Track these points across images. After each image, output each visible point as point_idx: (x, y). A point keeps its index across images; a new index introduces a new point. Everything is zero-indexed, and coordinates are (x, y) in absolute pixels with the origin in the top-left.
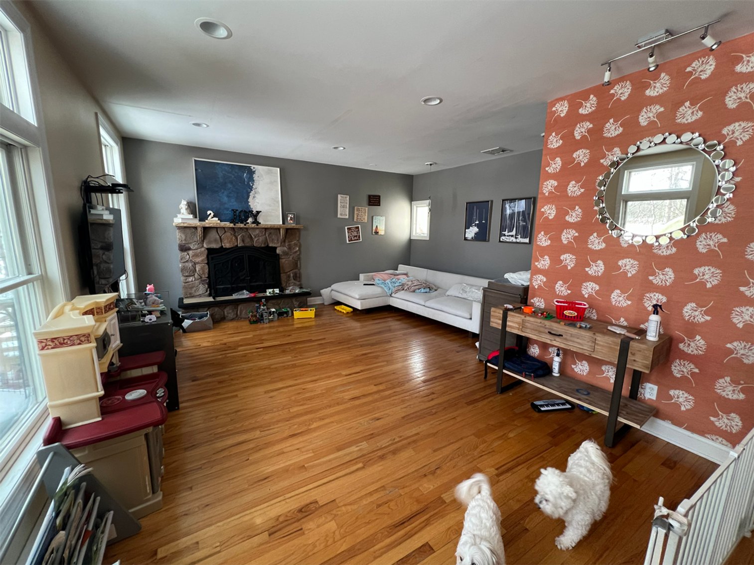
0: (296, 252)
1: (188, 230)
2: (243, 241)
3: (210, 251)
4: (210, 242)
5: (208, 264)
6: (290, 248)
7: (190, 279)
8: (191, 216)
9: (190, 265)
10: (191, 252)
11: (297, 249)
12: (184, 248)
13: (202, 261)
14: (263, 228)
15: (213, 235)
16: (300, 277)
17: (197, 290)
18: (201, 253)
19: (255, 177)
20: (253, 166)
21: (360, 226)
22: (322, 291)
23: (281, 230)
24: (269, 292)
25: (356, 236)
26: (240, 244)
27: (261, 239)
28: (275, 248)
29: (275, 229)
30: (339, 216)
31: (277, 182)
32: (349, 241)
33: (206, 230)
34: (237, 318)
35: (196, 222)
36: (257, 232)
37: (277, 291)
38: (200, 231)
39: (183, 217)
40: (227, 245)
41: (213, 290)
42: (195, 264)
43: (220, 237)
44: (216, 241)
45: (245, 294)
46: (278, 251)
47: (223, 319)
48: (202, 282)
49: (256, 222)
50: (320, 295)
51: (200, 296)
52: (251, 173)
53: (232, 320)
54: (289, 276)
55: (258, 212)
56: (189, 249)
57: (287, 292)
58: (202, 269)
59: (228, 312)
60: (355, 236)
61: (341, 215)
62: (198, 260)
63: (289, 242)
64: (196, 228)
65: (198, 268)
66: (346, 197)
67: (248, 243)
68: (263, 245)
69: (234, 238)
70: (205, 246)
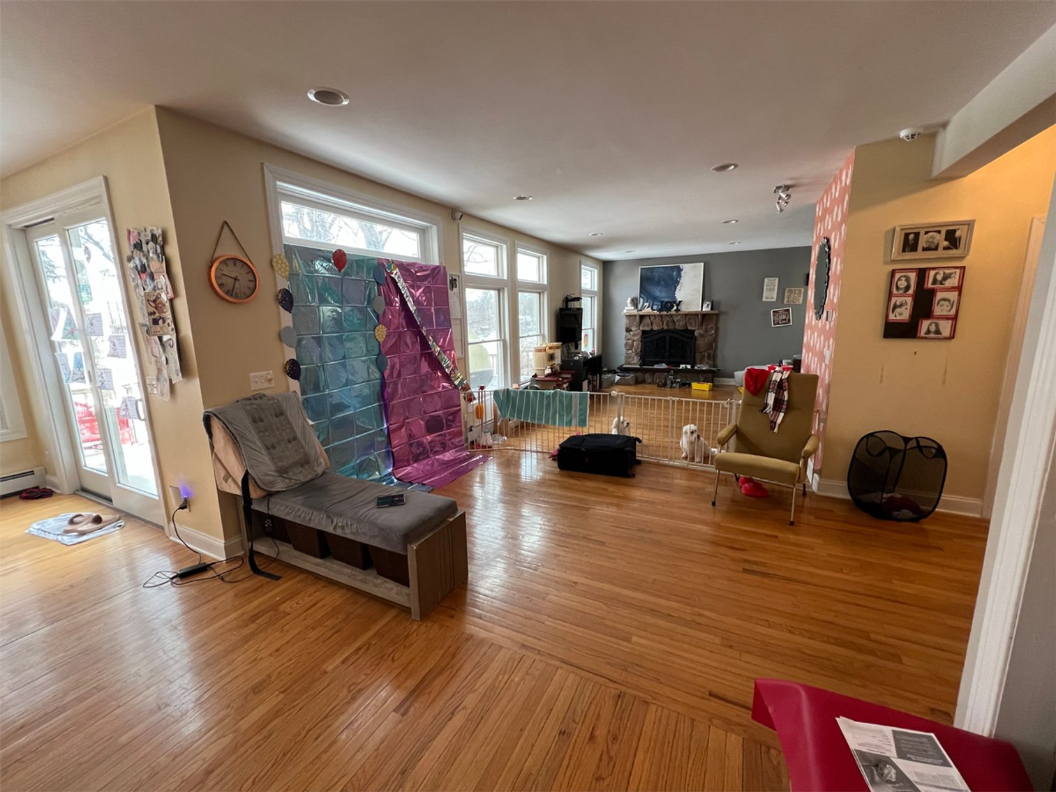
0: (712, 334)
1: (632, 318)
2: (667, 325)
3: (644, 332)
4: (644, 326)
5: (641, 341)
6: (706, 331)
7: (630, 351)
8: (633, 308)
9: (630, 342)
10: (631, 333)
11: (713, 332)
12: (628, 330)
13: (638, 339)
14: (683, 315)
15: (647, 321)
16: (714, 357)
17: (633, 360)
18: (638, 334)
19: (682, 273)
20: (681, 265)
21: (790, 309)
22: (736, 373)
23: (699, 316)
24: (682, 366)
25: (785, 320)
26: (665, 327)
27: (681, 323)
28: (694, 331)
29: (695, 315)
30: (764, 300)
31: (700, 275)
32: (774, 324)
33: (642, 317)
34: (652, 383)
35: (635, 312)
36: (679, 317)
37: (689, 367)
38: (638, 318)
39: (629, 309)
40: (655, 328)
41: (644, 361)
42: (634, 341)
43: (652, 322)
44: (648, 325)
45: (664, 366)
46: (696, 333)
47: (644, 382)
48: (637, 354)
49: (678, 310)
50: (733, 377)
51: (635, 364)
52: (679, 270)
53: (649, 383)
54: (704, 356)
55: (680, 302)
56: (631, 331)
57: (696, 368)
58: (638, 345)
59: (648, 377)
60: (783, 320)
61: (766, 298)
62: (636, 338)
63: (706, 325)
64: (635, 316)
65: (635, 344)
66: (774, 280)
67: (671, 327)
68: (682, 329)
69: (661, 323)
70: (641, 329)
